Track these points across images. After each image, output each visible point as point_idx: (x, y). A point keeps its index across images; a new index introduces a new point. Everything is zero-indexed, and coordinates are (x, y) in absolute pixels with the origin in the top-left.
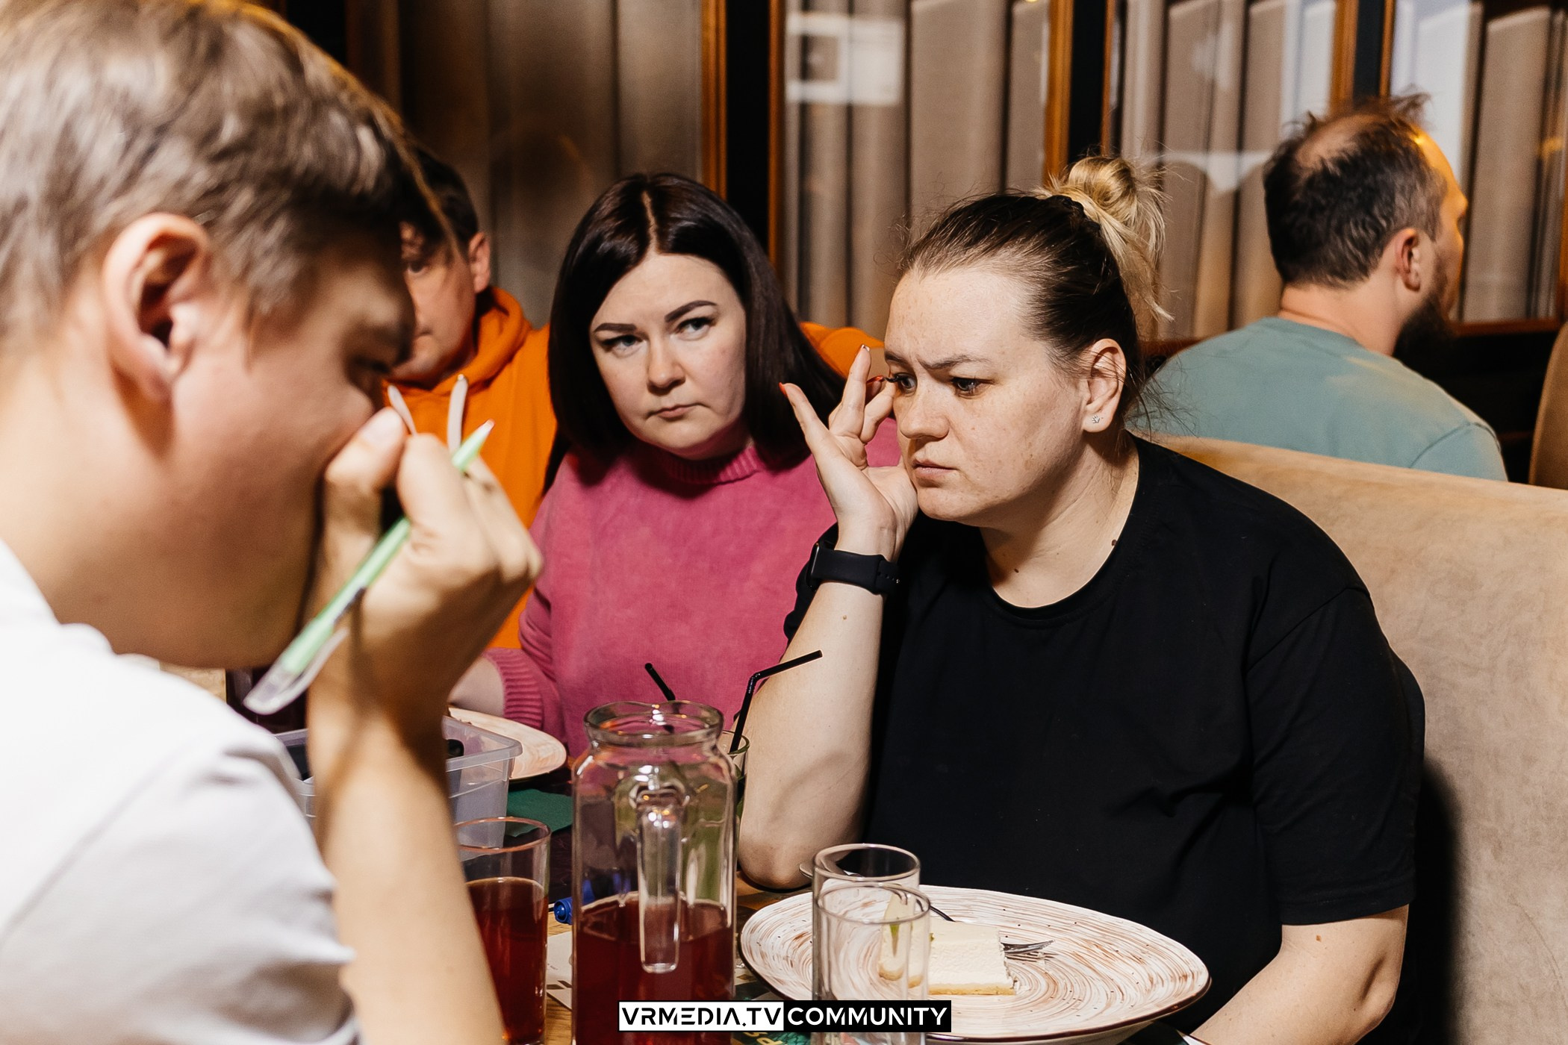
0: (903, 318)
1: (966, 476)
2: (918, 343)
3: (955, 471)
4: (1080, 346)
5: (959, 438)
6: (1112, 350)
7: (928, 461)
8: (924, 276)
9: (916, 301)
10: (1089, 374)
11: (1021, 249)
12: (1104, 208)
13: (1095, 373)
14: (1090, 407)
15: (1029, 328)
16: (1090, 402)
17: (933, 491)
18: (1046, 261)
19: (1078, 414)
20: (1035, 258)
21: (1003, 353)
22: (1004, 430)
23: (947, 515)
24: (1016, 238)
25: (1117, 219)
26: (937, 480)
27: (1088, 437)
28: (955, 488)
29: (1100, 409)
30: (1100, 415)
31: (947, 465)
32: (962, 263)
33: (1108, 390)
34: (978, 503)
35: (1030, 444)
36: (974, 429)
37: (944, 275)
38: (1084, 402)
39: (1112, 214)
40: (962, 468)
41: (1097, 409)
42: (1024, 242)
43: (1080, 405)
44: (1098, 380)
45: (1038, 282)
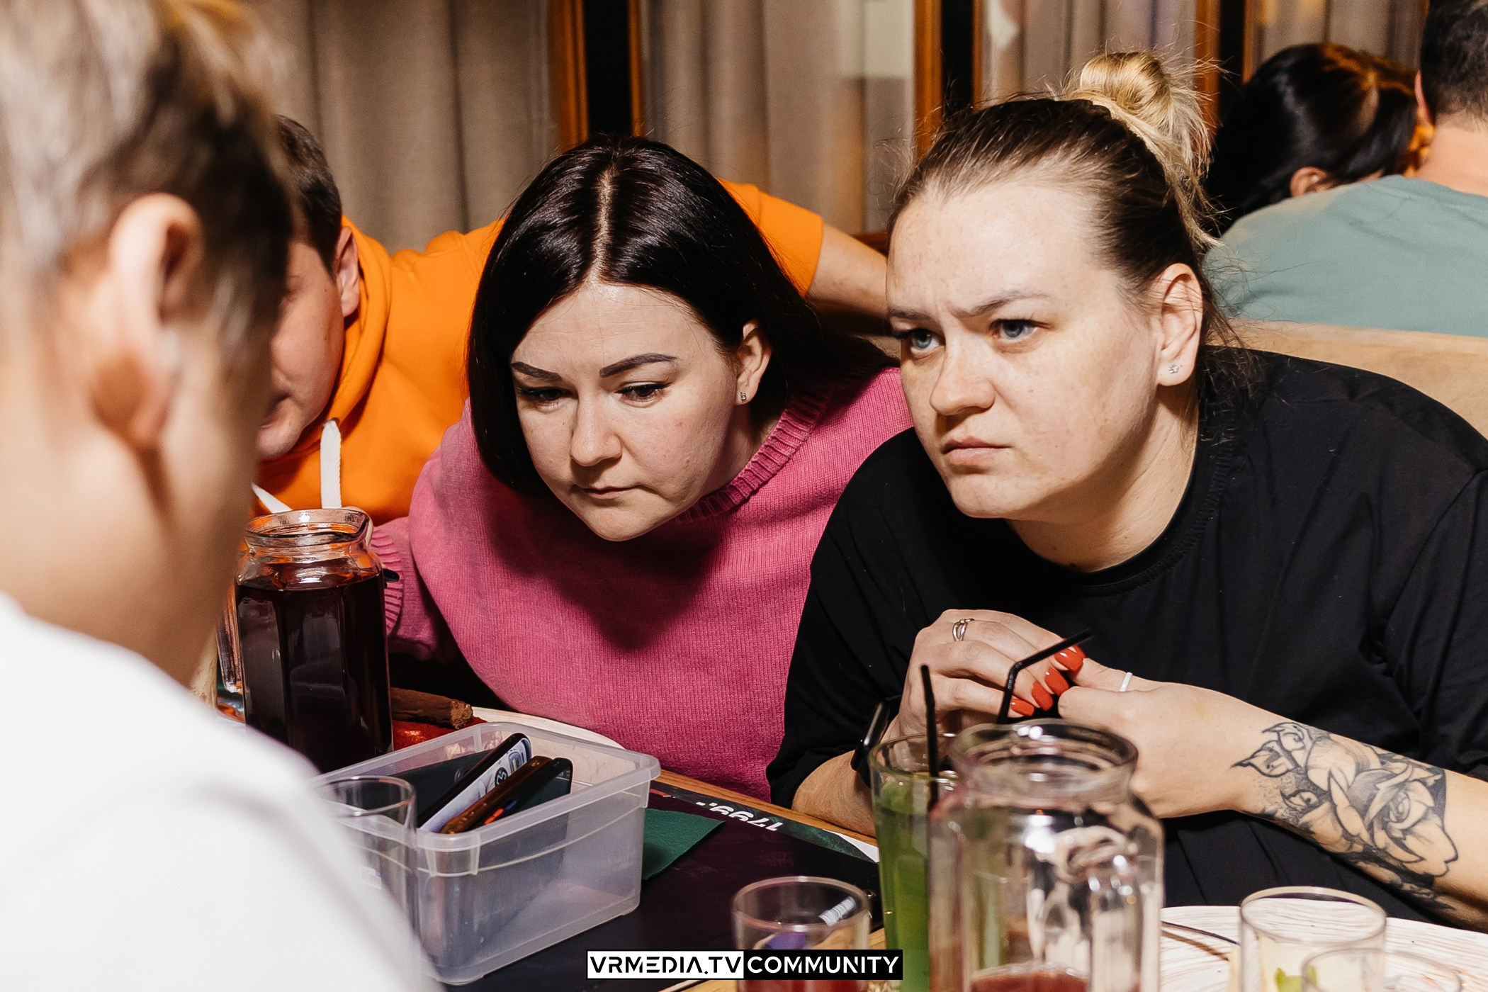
0: (921, 256)
1: (1024, 455)
2: (947, 286)
3: (1007, 450)
4: (1150, 275)
5: (1010, 404)
6: (1184, 277)
7: (971, 438)
8: (946, 200)
9: (939, 233)
10: (1159, 310)
11: (1066, 156)
12: (1133, 112)
13: (1166, 309)
14: (1166, 353)
15: (1093, 254)
16: (1164, 347)
17: (975, 479)
18: (1102, 167)
19: (1153, 363)
20: (1088, 164)
21: (1066, 287)
22: (1072, 388)
23: (999, 509)
24: (1060, 143)
25: (1152, 125)
26: (982, 464)
27: (1163, 395)
28: (1007, 472)
29: (1178, 355)
30: (1178, 362)
31: (998, 442)
32: (997, 178)
33: (1185, 329)
34: (1038, 489)
35: (1104, 406)
36: (1031, 391)
37: (975, 196)
38: (1159, 348)
39: (1145, 119)
40: (1020, 444)
41: (1175, 355)
42: (1069, 146)
43: (1154, 352)
44: (1169, 316)
45: (1095, 193)
